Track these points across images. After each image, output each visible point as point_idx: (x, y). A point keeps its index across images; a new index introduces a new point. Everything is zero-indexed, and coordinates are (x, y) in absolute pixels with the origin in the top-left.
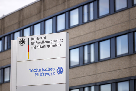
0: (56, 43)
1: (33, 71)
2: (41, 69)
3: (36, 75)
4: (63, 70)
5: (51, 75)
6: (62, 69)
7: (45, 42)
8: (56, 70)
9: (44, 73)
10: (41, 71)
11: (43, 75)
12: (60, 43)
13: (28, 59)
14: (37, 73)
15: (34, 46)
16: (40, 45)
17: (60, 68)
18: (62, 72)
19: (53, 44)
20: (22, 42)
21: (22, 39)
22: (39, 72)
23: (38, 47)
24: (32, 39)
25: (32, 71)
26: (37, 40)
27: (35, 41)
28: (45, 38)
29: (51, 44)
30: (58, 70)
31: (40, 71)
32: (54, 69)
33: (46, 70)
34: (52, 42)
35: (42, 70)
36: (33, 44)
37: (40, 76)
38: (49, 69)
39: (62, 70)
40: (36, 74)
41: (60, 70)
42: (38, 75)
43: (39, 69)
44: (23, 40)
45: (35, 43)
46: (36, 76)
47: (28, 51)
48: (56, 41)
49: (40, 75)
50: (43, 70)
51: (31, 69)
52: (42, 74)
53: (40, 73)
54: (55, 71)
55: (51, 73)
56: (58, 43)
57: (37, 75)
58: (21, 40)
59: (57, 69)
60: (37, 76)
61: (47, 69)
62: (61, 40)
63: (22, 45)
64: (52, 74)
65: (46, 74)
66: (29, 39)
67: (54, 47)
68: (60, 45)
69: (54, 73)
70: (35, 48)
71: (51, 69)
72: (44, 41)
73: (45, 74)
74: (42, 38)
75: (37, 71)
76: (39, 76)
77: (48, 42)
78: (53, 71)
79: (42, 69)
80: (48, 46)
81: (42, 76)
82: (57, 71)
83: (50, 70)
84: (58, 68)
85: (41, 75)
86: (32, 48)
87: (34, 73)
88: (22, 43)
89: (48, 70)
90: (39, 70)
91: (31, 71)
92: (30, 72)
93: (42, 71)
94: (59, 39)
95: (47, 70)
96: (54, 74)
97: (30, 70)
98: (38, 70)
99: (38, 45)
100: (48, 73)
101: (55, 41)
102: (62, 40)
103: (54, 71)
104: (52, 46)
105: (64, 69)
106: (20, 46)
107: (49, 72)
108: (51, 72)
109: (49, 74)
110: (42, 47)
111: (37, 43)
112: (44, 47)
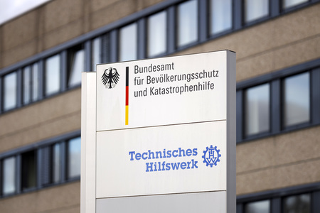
0: (202, 81)
1: (139, 156)
2: (160, 152)
3: (149, 168)
4: (219, 156)
5: (189, 168)
6: (218, 151)
7: (172, 78)
8: (200, 153)
9: (170, 162)
10: (161, 157)
11: (165, 167)
12: (212, 80)
13: (127, 123)
14: (152, 164)
15: (142, 88)
16: (157, 86)
17: (211, 149)
18: (218, 160)
19: (194, 82)
20: (110, 78)
21: (111, 71)
22: (155, 161)
23: (154, 91)
24: (137, 69)
25: (136, 157)
26: (148, 74)
27: (144, 76)
28: (171, 66)
29: (188, 84)
30: (207, 156)
31: (157, 157)
32: (196, 153)
33: (175, 154)
34: (189, 77)
35: (163, 155)
36: (140, 82)
37: (160, 170)
38: (182, 152)
39: (216, 155)
40: (147, 164)
41: (211, 154)
42: (154, 168)
43: (157, 153)
44: (113, 71)
45: (145, 81)
46: (147, 171)
47: (127, 104)
48: (202, 75)
49: (158, 168)
50: (166, 155)
51: (134, 152)
52: (163, 164)
53: (159, 163)
54: (199, 158)
55: (189, 163)
56: (207, 80)
57: (151, 167)
58: (108, 72)
59: (205, 152)
60: (152, 170)
61: (177, 151)
62: (214, 74)
63: (110, 87)
64: (191, 165)
65: (175, 166)
66: (127, 68)
67: (195, 93)
68: (211, 86)
69: (196, 162)
70: (143, 93)
71: (188, 152)
72: (169, 75)
73: (171, 166)
74: (163, 68)
75: (150, 158)
76: (156, 170)
77: (181, 78)
78: (192, 157)
79: (164, 152)
80: (180, 90)
81: (163, 169)
82: (204, 157)
83: (184, 155)
84: (207, 148)
85: (161, 168)
86: (137, 94)
87: (142, 163)
88: (111, 81)
89: (180, 156)
90: (155, 156)
91: (134, 156)
92: (132, 159)
93: (165, 157)
94: (208, 70)
95: (178, 153)
96: (195, 164)
97: (132, 153)
98: (153, 153)
99: (152, 85)
100: (179, 163)
101: (198, 76)
102: (215, 73)
103: (196, 158)
104: (190, 89)
105: (223, 152)
106: (104, 88)
107: (183, 159)
108: (187, 159)
109: (183, 166)
110: (164, 91)
111: (150, 80)
112: (169, 90)
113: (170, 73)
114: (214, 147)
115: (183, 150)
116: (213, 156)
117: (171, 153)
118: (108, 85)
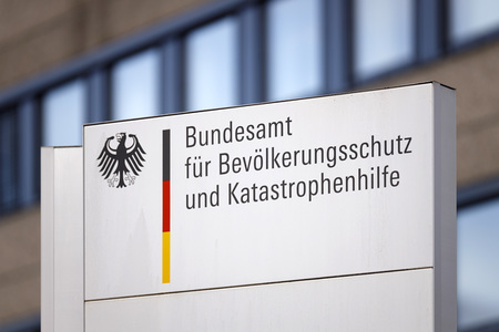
0: (366, 165)
7: (288, 159)
12: (395, 162)
13: (166, 279)
15: (206, 185)
16: (245, 179)
19: (346, 168)
20: (121, 159)
23: (238, 194)
24: (191, 136)
26: (224, 147)
27: (211, 153)
28: (281, 127)
29: (331, 174)
34: (332, 155)
36: (200, 170)
44: (129, 143)
45: (214, 168)
47: (166, 227)
48: (366, 150)
56: (380, 161)
62: (402, 145)
63: (122, 184)
66: (166, 134)
67: (349, 197)
68: (393, 178)
70: (211, 199)
72: (280, 150)
74: (263, 131)
77: (309, 158)
80: (309, 190)
86: (192, 202)
88: (122, 169)
99: (231, 178)
101: (355, 151)
102: (404, 144)
104: (337, 185)
106: (104, 187)
110: (267, 194)
111: (227, 164)
112: (280, 190)
113: (281, 144)
118: (114, 177)
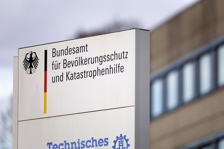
0: (113, 63)
1: (55, 148)
2: (75, 143)
4: (128, 145)
6: (127, 141)
8: (111, 143)
12: (122, 62)
13: (45, 112)
15: (58, 73)
16: (72, 70)
17: (121, 138)
19: (106, 65)
20: (31, 63)
21: (31, 55)
23: (69, 76)
24: (54, 52)
25: (53, 148)
26: (65, 57)
27: (60, 59)
28: (84, 48)
29: (101, 68)
30: (117, 146)
32: (107, 142)
33: (89, 144)
34: (101, 59)
35: (77, 146)
36: (56, 67)
38: (95, 142)
39: (125, 145)
43: (72, 143)
44: (34, 56)
45: (62, 65)
47: (45, 91)
50: (81, 146)
51: (51, 143)
56: (117, 62)
58: (29, 56)
59: (115, 142)
61: (90, 141)
63: (31, 73)
66: (46, 52)
67: (107, 77)
68: (120, 69)
70: (60, 78)
71: (100, 142)
72: (84, 58)
74: (78, 50)
77: (94, 61)
78: (104, 147)
79: (78, 143)
80: (93, 74)
82: (114, 147)
83: (96, 146)
84: (117, 137)
88: (31, 66)
89: (93, 146)
91: (51, 147)
94: (119, 51)
95: (91, 144)
97: (49, 144)
98: (68, 144)
99: (67, 69)
101: (108, 58)
102: (125, 54)
104: (103, 72)
105: (132, 142)
106: (25, 74)
110: (79, 76)
111: (67, 64)
112: (83, 75)
113: (84, 55)
114: (123, 136)
115: (96, 140)
116: (122, 145)
117: (85, 144)
118: (28, 70)
